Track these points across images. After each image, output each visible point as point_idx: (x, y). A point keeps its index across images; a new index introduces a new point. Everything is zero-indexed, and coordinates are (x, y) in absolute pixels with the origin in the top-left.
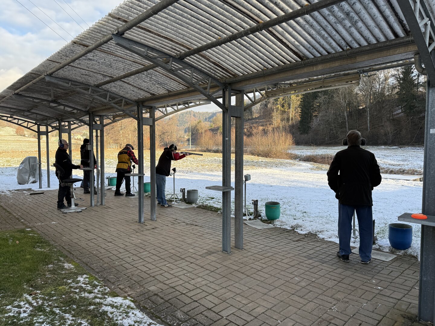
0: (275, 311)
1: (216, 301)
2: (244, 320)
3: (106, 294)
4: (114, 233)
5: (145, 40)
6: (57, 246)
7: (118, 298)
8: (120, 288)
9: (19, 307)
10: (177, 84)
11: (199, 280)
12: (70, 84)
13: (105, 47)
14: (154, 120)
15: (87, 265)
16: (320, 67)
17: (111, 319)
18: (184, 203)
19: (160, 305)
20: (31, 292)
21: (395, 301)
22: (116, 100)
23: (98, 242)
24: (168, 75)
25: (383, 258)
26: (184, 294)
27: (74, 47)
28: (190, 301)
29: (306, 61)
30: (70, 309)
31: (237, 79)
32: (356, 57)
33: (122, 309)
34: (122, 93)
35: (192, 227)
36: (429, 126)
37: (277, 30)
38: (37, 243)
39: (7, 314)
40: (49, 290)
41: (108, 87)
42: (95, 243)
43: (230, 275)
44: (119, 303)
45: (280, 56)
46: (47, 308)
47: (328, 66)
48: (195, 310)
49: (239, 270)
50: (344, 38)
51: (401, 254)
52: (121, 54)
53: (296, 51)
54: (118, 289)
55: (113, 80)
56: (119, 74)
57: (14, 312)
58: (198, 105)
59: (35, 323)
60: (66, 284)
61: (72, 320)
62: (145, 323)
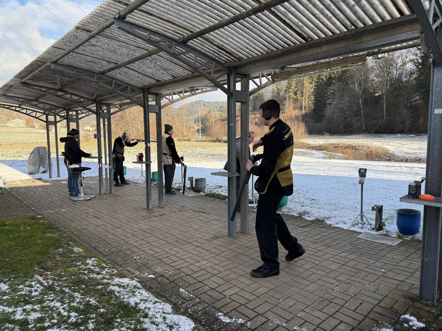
0: (277, 291)
1: (220, 282)
2: (247, 299)
3: (114, 275)
4: (122, 219)
5: (147, 24)
6: (66, 231)
7: (126, 278)
8: (127, 270)
9: (31, 286)
10: (182, 69)
11: (205, 262)
12: (75, 71)
13: (108, 32)
14: (160, 108)
15: (96, 249)
16: (325, 48)
17: (118, 297)
18: (192, 192)
19: (165, 285)
20: (42, 273)
21: (398, 283)
22: (122, 87)
23: (106, 228)
24: (173, 60)
25: (389, 243)
26: (189, 275)
27: (77, 32)
28: (195, 281)
29: (311, 42)
30: (79, 288)
31: (241, 62)
32: (361, 37)
33: (129, 288)
34: (127, 80)
35: (200, 214)
36: (433, 106)
37: (279, 10)
38: (48, 228)
39: (19, 292)
40: (59, 272)
41: (113, 74)
42: (104, 229)
43: (235, 258)
44: (126, 284)
45: (284, 38)
46: (57, 288)
47: (332, 47)
48: (199, 289)
49: (244, 253)
50: (348, 17)
51: (409, 239)
52: (124, 39)
53: (300, 32)
54: (126, 270)
55: (118, 66)
56: (123, 61)
57: (26, 291)
58: (204, 92)
59: (46, 300)
60: (75, 266)
61: (81, 298)
62: (151, 301)
